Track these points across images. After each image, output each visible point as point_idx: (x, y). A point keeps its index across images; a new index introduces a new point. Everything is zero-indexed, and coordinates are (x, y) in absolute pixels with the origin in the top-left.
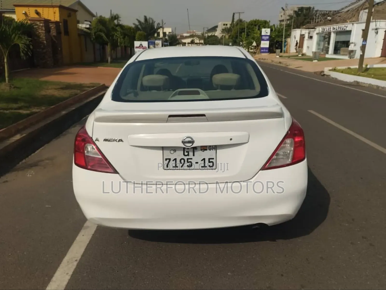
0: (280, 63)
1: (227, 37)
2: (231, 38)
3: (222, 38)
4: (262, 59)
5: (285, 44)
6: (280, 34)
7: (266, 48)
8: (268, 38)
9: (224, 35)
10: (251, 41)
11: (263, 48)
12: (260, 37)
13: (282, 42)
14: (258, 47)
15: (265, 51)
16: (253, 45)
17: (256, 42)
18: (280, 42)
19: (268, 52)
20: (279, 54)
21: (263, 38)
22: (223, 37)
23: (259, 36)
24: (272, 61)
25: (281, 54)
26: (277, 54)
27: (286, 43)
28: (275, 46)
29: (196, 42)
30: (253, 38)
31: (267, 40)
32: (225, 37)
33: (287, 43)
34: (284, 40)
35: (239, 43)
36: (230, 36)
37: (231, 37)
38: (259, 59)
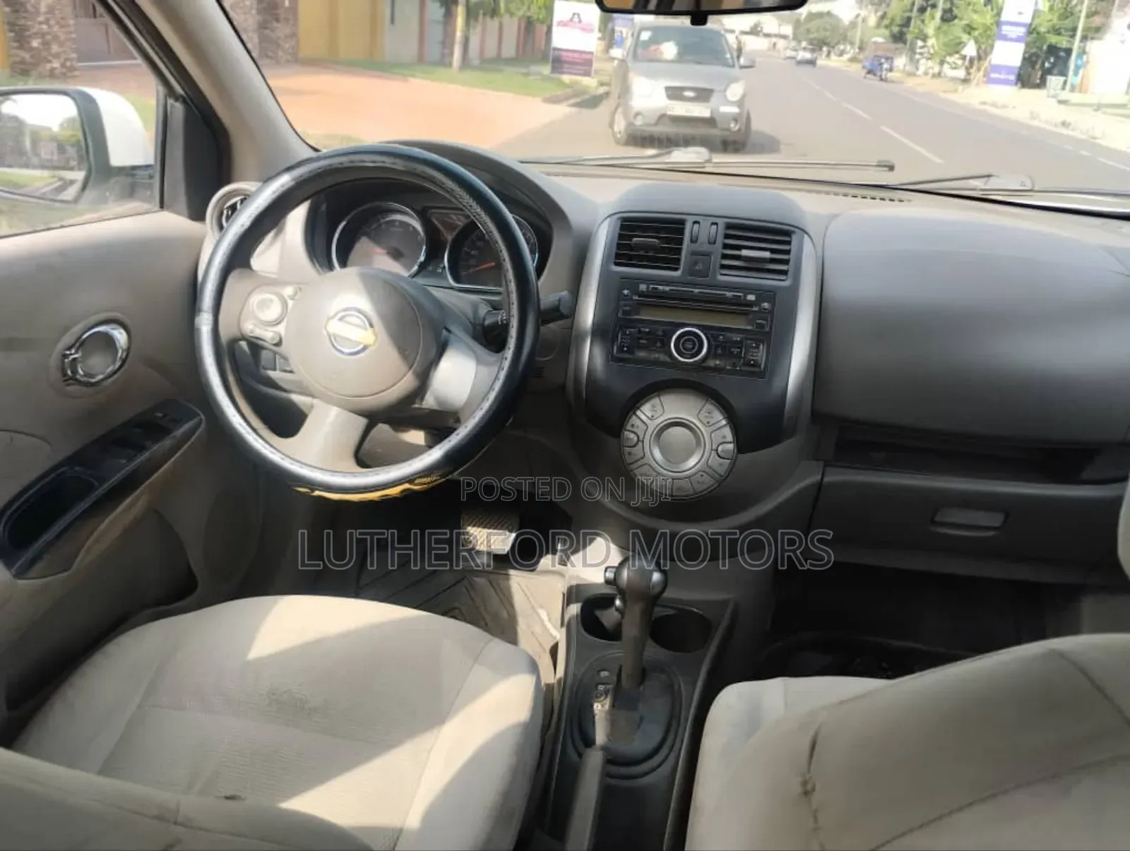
0: (1064, 124)
1: (872, 20)
2: (886, 27)
3: (853, 25)
4: (994, 105)
5: (1079, 62)
6: (1068, 23)
7: (1008, 69)
8: (1021, 34)
9: (863, 13)
10: (960, 38)
11: (997, 69)
12: (995, 26)
13: (1069, 52)
14: (981, 62)
15: (1003, 77)
16: (964, 52)
17: (976, 41)
18: (1062, 54)
19: (1016, 84)
20: (1058, 92)
21: (1003, 33)
22: (860, 19)
23: (992, 24)
24: (1033, 116)
25: (1065, 95)
26: (1052, 92)
27: (1085, 57)
28: (1043, 63)
29: (766, 31)
30: (969, 29)
31: (1018, 40)
32: (864, 20)
33: (1088, 58)
34: (1079, 48)
35: (911, 44)
36: (883, 17)
37: (886, 22)
38: (984, 103)
